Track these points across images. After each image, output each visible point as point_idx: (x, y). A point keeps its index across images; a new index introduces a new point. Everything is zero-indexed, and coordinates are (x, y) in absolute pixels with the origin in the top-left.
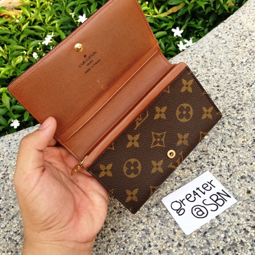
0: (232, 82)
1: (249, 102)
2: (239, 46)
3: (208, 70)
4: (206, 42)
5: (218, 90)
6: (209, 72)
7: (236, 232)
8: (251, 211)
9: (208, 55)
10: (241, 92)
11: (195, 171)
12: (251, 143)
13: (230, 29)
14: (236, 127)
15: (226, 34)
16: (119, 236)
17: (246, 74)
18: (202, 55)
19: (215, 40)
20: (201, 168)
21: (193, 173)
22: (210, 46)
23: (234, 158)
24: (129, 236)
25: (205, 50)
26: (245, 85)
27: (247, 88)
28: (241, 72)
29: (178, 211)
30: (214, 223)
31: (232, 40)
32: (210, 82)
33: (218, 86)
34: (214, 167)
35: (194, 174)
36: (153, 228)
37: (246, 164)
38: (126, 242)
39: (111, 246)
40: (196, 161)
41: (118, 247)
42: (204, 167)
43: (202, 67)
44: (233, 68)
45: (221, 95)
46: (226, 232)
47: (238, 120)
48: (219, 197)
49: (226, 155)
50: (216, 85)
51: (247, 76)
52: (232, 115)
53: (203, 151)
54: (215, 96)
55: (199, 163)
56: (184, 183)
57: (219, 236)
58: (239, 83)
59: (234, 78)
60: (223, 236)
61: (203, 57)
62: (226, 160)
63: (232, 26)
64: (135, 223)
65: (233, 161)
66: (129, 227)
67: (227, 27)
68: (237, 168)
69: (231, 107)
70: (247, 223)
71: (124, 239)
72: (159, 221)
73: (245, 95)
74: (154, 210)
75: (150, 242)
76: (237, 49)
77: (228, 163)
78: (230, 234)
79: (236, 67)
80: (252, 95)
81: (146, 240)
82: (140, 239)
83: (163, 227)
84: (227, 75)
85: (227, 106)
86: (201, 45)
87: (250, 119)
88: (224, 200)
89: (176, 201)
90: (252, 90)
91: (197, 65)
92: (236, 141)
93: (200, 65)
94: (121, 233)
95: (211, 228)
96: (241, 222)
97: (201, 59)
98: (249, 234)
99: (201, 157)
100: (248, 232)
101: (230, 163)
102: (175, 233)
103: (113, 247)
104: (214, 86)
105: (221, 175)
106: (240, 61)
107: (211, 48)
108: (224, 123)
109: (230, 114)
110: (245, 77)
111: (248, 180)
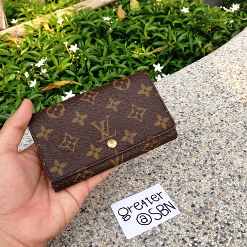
0: (196, 110)
1: (207, 128)
2: (207, 82)
3: (176, 98)
4: (179, 76)
5: (182, 116)
6: (176, 100)
7: (174, 241)
8: (192, 223)
9: (178, 86)
10: (201, 119)
11: (147, 183)
12: (203, 163)
13: (202, 67)
14: (192, 148)
15: (198, 71)
16: (64, 235)
17: (209, 105)
18: (173, 86)
19: (187, 75)
20: (153, 181)
21: (145, 184)
22: (181, 80)
23: (185, 174)
24: (73, 235)
25: (177, 82)
26: (207, 113)
27: (208, 117)
28: (205, 102)
29: (124, 217)
30: (156, 231)
31: (202, 76)
32: (176, 109)
33: (182, 113)
34: (165, 181)
35: (146, 186)
36: (97, 231)
37: (195, 181)
38: (69, 241)
39: (55, 243)
40: (149, 174)
41: (61, 244)
42: (156, 180)
43: (171, 95)
44: (198, 99)
45: (184, 120)
46: (165, 240)
47: (195, 142)
48: (165, 208)
49: (178, 171)
50: (181, 111)
51: (210, 107)
52: (191, 138)
53: (158, 166)
54: (178, 121)
55: (152, 176)
56: (135, 193)
57: (157, 243)
58: (201, 112)
59: (198, 107)
60: (161, 243)
61: (173, 88)
62: (177, 176)
63: (204, 65)
64: (82, 224)
65: (183, 177)
66: (75, 227)
67: (199, 66)
68: (187, 184)
69: (190, 131)
70: (186, 234)
71: (68, 237)
72: (105, 224)
73: (205, 122)
74: (102, 214)
75: (92, 243)
76: (204, 84)
77: (179, 178)
78: (168, 242)
79: (201, 99)
80: (211, 123)
81: (89, 241)
82: (83, 239)
83: (107, 230)
84: (192, 104)
85: (187, 130)
86: (174, 78)
87: (206, 143)
88: (169, 211)
89: (124, 208)
90: (212, 119)
91: (167, 93)
92: (190, 160)
93: (170, 94)
94: (67, 231)
95: (152, 235)
96: (181, 232)
97: (171, 89)
98: (187, 244)
99: (155, 171)
100: (186, 242)
101: (180, 179)
102: (117, 236)
103: (56, 244)
104: (178, 112)
105: (170, 189)
106: (205, 94)
107: (182, 81)
108: (181, 144)
109: (188, 136)
110: (207, 107)
111: (194, 195)
